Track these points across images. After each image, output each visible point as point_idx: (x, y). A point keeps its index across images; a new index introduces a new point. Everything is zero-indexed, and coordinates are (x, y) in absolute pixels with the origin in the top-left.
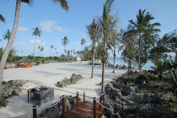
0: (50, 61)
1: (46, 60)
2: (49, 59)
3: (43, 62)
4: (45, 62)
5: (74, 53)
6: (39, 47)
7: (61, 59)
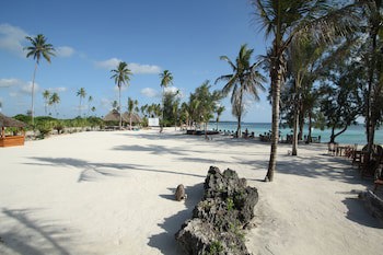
0: (78, 128)
1: (68, 126)
2: (75, 122)
3: (60, 129)
4: (66, 129)
5: (137, 109)
6: (47, 94)
7: (108, 123)
